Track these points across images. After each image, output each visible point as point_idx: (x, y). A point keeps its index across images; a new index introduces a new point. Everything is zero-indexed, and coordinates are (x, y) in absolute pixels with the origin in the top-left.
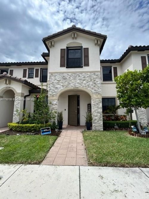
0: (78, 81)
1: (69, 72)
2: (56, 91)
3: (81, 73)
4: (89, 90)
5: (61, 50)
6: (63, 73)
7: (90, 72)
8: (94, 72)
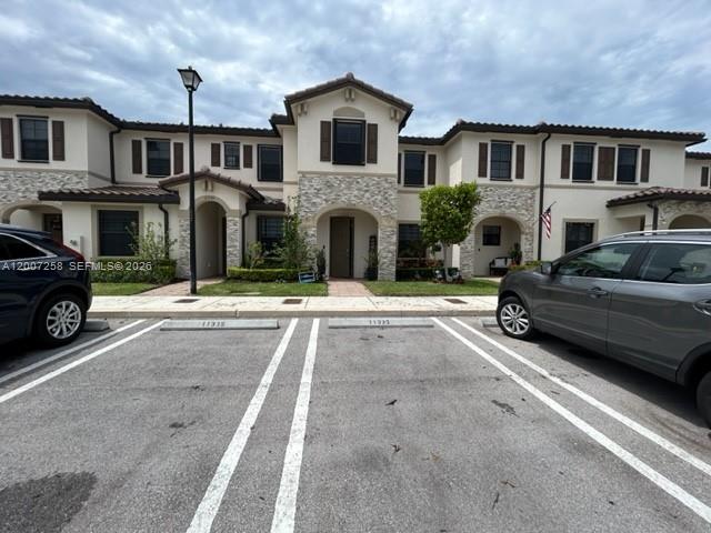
0: (356, 193)
1: (339, 174)
2: (313, 209)
3: (363, 176)
4: (374, 211)
5: (322, 123)
6: (326, 174)
7: (379, 176)
8: (386, 177)
